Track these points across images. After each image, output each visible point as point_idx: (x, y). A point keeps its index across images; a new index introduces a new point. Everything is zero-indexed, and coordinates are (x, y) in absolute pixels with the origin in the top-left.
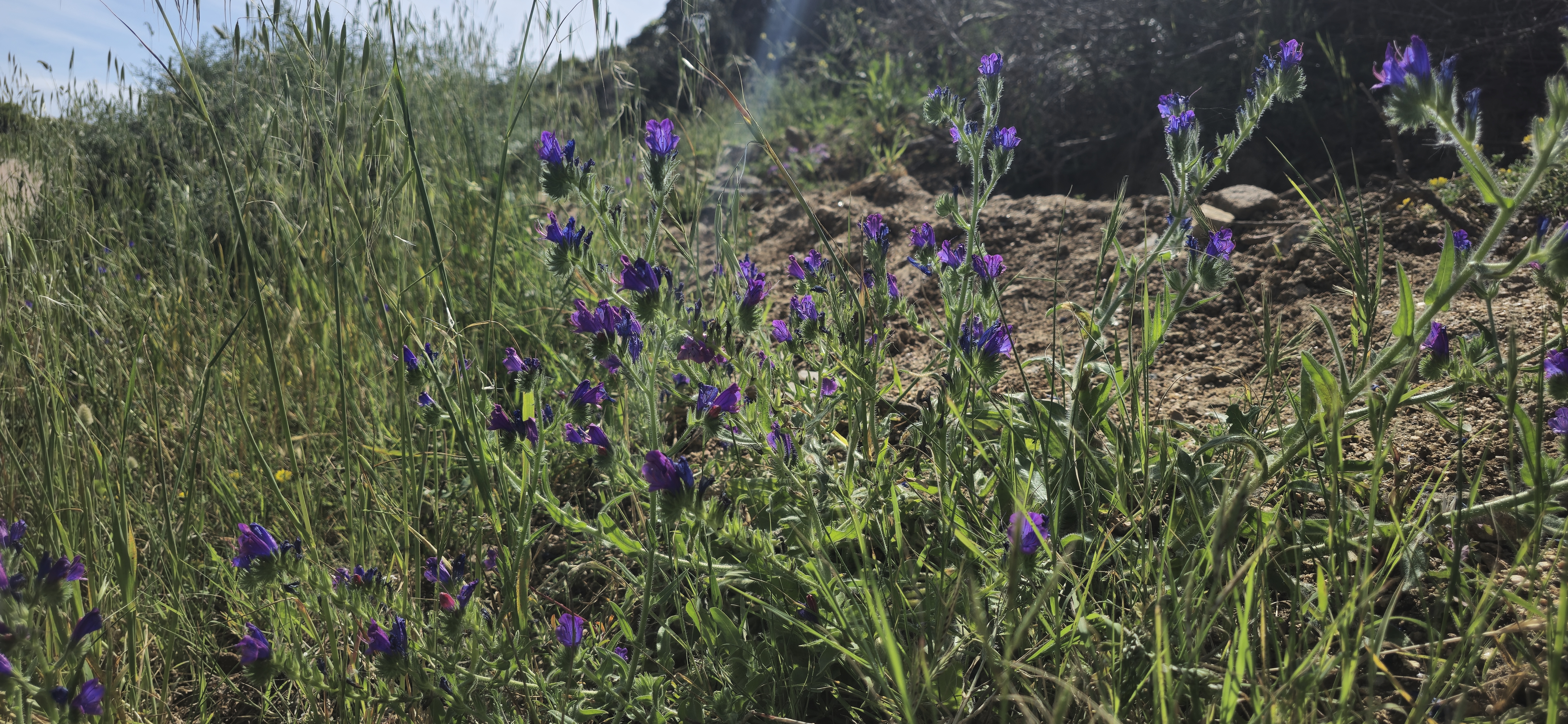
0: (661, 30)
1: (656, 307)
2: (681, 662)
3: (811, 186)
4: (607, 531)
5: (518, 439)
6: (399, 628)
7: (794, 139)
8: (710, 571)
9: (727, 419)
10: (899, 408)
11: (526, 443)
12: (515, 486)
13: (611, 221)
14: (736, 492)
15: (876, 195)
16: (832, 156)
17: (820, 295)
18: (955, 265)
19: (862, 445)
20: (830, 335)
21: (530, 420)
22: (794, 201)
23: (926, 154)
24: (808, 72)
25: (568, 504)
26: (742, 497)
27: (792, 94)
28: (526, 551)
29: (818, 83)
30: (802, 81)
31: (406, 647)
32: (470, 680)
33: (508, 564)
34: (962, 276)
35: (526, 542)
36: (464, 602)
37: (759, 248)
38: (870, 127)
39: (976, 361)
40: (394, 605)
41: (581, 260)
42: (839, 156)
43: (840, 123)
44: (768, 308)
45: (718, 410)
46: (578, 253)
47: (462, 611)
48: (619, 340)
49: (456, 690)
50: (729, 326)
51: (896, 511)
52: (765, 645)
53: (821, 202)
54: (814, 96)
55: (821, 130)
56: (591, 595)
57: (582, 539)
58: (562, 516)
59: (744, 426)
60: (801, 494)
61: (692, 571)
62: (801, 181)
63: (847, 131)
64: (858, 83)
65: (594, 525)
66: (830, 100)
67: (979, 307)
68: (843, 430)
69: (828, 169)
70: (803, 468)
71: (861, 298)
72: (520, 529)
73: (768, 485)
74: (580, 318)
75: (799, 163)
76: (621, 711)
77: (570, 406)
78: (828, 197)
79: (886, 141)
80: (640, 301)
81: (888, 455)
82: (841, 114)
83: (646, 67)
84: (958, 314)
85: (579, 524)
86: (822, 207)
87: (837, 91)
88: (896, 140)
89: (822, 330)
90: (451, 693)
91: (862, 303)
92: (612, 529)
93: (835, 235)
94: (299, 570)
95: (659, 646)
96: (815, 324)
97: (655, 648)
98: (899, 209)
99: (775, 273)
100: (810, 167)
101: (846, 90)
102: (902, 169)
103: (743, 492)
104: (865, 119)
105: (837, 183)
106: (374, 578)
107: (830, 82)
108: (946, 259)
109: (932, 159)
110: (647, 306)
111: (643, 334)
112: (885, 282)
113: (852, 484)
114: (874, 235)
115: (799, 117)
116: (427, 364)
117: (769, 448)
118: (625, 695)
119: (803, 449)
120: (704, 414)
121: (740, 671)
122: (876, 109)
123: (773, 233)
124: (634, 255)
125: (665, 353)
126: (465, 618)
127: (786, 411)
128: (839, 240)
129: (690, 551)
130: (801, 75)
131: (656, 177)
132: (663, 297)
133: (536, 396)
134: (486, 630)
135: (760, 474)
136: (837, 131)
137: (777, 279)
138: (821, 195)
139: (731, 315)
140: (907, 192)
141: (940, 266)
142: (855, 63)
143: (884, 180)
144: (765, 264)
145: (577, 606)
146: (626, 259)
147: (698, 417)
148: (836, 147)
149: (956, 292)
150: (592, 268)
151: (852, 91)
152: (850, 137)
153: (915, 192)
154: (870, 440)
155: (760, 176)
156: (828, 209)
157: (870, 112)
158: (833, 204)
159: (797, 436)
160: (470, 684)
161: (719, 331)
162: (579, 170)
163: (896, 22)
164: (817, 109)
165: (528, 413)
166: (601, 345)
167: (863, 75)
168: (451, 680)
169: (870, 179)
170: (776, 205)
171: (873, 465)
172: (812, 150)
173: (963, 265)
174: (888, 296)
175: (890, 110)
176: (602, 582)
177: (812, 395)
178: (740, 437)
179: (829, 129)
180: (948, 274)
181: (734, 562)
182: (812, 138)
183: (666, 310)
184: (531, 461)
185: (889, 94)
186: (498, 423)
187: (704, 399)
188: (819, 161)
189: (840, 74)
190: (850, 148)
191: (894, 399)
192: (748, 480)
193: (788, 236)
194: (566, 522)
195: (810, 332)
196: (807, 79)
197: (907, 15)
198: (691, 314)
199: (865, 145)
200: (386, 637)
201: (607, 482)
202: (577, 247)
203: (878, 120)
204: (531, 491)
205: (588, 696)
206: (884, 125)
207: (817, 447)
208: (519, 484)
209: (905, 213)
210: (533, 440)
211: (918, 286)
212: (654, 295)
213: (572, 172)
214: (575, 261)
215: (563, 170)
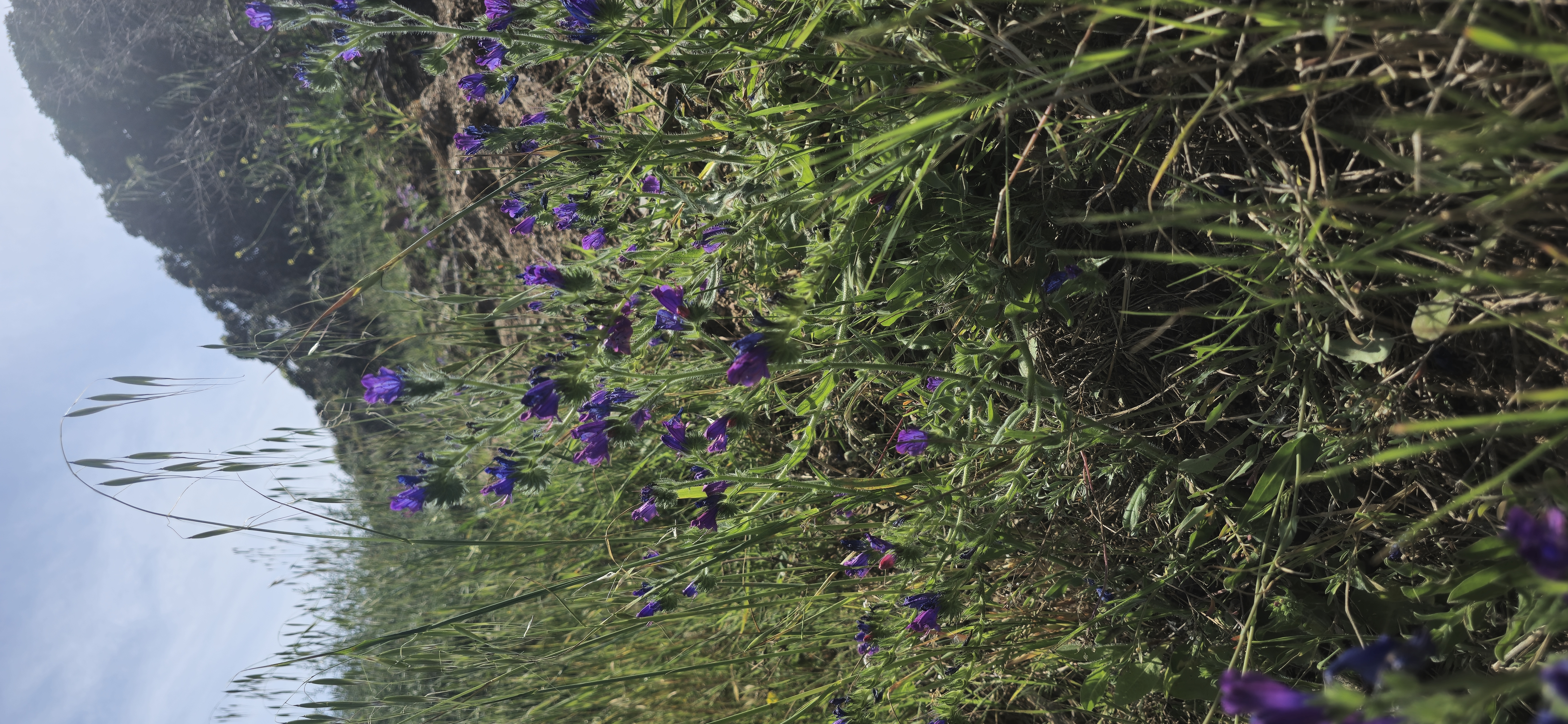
0: (293, 365)
1: (574, 381)
2: (940, 325)
3: (445, 201)
4: (813, 406)
5: (725, 501)
6: (915, 602)
7: (395, 223)
8: (850, 303)
9: (691, 298)
10: (670, 106)
11: (729, 492)
12: (772, 497)
13: (484, 432)
14: (770, 278)
15: (445, 134)
16: (409, 181)
17: (551, 199)
18: (502, 51)
19: (713, 146)
20: (593, 188)
21: (705, 490)
22: (460, 223)
23: (396, 77)
24: (320, 209)
25: (789, 445)
26: (774, 272)
27: (345, 227)
28: (836, 483)
29: (332, 199)
30: (330, 215)
31: (931, 594)
32: (963, 529)
33: (849, 499)
34: (513, 42)
35: (827, 484)
36: (888, 545)
37: (515, 257)
38: (373, 141)
39: (606, 25)
40: (892, 602)
41: (530, 458)
42: (409, 174)
43: (372, 173)
44: (577, 247)
45: (682, 308)
46: (523, 462)
47: (896, 547)
48: (614, 415)
49: (972, 544)
50: (588, 302)
51: (780, 109)
52: (923, 244)
53: (459, 193)
54: (346, 203)
55: (383, 194)
56: (877, 413)
57: (823, 425)
58: (801, 451)
59: (698, 279)
60: (766, 215)
61: (850, 321)
62: (440, 213)
63: (381, 166)
64: (325, 156)
65: (809, 419)
66: (349, 185)
67: (548, 22)
68: (698, 167)
69: (425, 185)
70: (738, 214)
71: (550, 155)
72: (815, 491)
73: (760, 244)
74: (593, 457)
75: (420, 216)
76: (989, 385)
77: (689, 453)
78: (453, 185)
79: (385, 123)
80: (568, 399)
81: (721, 119)
82: (362, 173)
83: (335, 378)
84: (557, 45)
85: (808, 432)
86: (463, 193)
87: (337, 178)
88: (381, 113)
89: (588, 196)
90: (976, 548)
91: (556, 153)
92: (811, 401)
93: (493, 178)
94: (861, 698)
95: (925, 347)
96: (582, 205)
97: (927, 351)
98: (457, 108)
99: (539, 241)
100: (424, 206)
101: (336, 168)
102: (414, 105)
103: (769, 271)
104: (364, 146)
105: (438, 175)
106: (866, 623)
107: (327, 186)
108: (497, 61)
109: (401, 71)
110: (574, 391)
111: (607, 388)
112: (529, 128)
113: (754, 156)
114: (478, 142)
115: (370, 218)
116: (655, 593)
117: (719, 251)
118: (975, 382)
119: (718, 214)
120: (687, 322)
121: (950, 267)
122: (353, 134)
123: (498, 243)
124: (519, 406)
125: (625, 366)
126: (903, 543)
127: (678, 236)
128: (498, 173)
129: (831, 323)
130: (325, 218)
131: (430, 389)
132: (563, 375)
133: (680, 487)
134: (914, 520)
135: (751, 253)
136: (382, 176)
137: (545, 239)
138: (451, 193)
139: (578, 299)
140: (438, 99)
141: (505, 67)
142: (303, 160)
143: (427, 125)
144: (530, 250)
145: (888, 429)
146: (524, 416)
147: (691, 328)
148: (399, 178)
149: (534, 49)
150: (538, 447)
151: (335, 162)
152: (386, 163)
153: (437, 91)
154: (706, 139)
155: (439, 258)
156: (465, 185)
157: (357, 141)
158: (459, 180)
159: (704, 223)
160: (965, 528)
161: (596, 312)
162: (431, 469)
163: (249, 117)
164: (360, 200)
165: (697, 492)
166: (620, 433)
167: (316, 151)
168: (961, 546)
169: (427, 140)
170: (468, 242)
171: (731, 135)
172: (405, 204)
173: (501, 41)
174: (546, 124)
175: (351, 119)
176: (864, 403)
177: (663, 201)
178: (710, 280)
179: (380, 187)
180: (514, 58)
181: (840, 279)
182: (392, 203)
183: (577, 370)
184: (747, 486)
185: (334, 122)
186: (709, 521)
187: (671, 323)
188: (417, 196)
189: (317, 175)
190: (399, 162)
191: (662, 110)
192: (756, 265)
193: (498, 227)
194: (806, 444)
195: (591, 210)
196: (328, 210)
197: (239, 105)
198: (579, 343)
199: (392, 146)
200: (922, 614)
201: (766, 406)
202: (517, 463)
203: (365, 133)
204: (776, 484)
205: (975, 414)
206: (369, 125)
207: (716, 195)
208: (770, 495)
209: (461, 101)
210: (725, 486)
211: (539, 85)
212: (561, 384)
213: (433, 476)
214: (532, 465)
215: (432, 485)
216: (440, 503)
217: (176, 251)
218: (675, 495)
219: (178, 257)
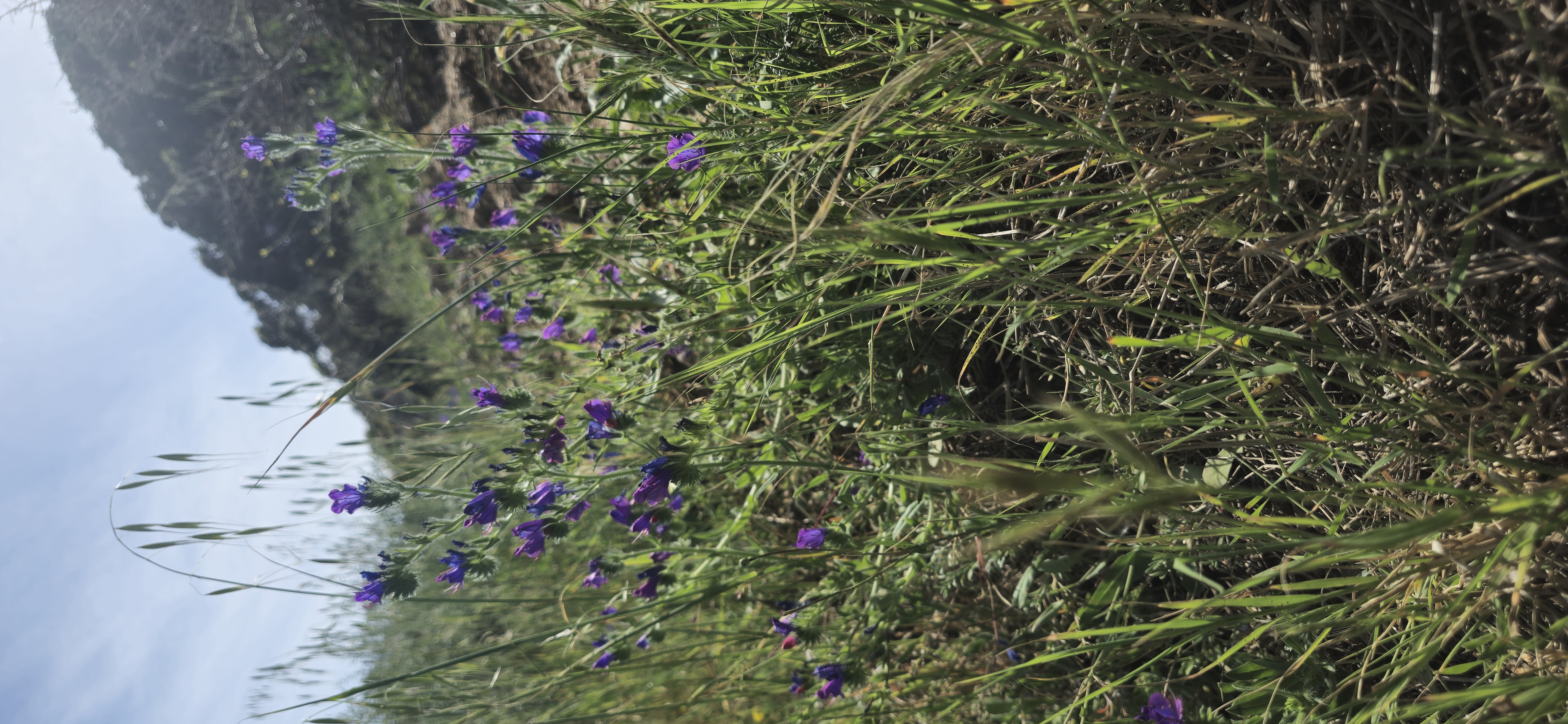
1: (511, 490)
5: (666, 571)
6: (823, 672)
11: (669, 563)
13: (436, 532)
21: (651, 558)
30: (357, 213)
41: (479, 550)
45: (610, 421)
46: (474, 553)
47: (798, 630)
48: (549, 515)
50: (529, 417)
54: (372, 202)
58: (743, 518)
74: (532, 551)
80: (506, 506)
90: (878, 624)
108: (466, 172)
110: (512, 499)
114: (451, 241)
116: (612, 645)
120: (616, 431)
124: (462, 514)
126: (804, 626)
132: (502, 484)
133: (626, 558)
139: (519, 415)
146: (467, 521)
147: (620, 436)
150: (486, 540)
161: (535, 426)
162: (389, 565)
166: (557, 529)
183: (514, 481)
184: (687, 555)
187: (602, 433)
194: (747, 514)
198: (517, 455)
202: (468, 554)
210: (668, 556)
212: (500, 494)
213: (391, 572)
214: (481, 556)
215: (389, 580)
216: (397, 596)
217: (210, 241)
218: (622, 566)
219: (212, 247)
